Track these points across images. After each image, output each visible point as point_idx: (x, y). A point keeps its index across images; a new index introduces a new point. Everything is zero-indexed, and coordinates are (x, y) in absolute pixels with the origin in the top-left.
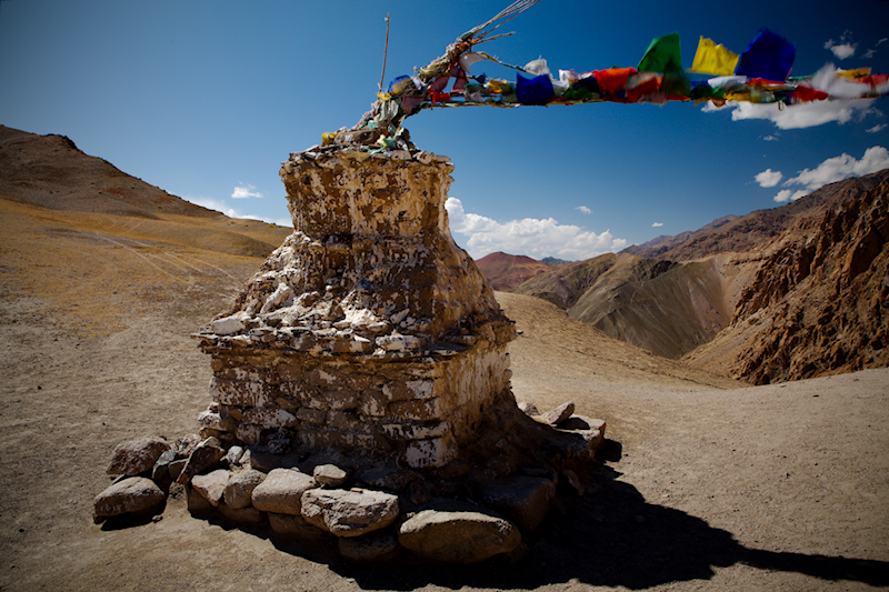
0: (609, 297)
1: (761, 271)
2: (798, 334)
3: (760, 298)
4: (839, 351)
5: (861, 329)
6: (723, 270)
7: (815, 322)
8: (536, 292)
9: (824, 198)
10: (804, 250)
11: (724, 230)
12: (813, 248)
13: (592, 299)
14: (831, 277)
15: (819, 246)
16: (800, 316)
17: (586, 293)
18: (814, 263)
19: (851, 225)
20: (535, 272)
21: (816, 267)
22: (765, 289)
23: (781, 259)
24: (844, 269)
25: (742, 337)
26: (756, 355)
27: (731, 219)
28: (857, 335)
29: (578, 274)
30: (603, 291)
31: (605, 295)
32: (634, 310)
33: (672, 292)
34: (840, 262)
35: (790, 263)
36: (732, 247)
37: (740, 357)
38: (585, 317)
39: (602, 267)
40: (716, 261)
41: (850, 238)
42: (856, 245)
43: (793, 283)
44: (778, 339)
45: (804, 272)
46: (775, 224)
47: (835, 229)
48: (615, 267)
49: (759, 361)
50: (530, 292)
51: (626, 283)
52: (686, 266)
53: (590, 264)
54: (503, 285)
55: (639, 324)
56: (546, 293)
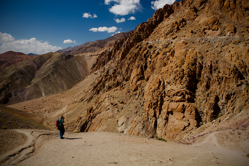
0: (51, 67)
1: (98, 58)
2: (107, 77)
3: (97, 67)
4: (117, 82)
5: (123, 75)
6: (87, 58)
7: (111, 74)
8: (25, 65)
9: (116, 37)
10: (109, 53)
11: (88, 46)
12: (112, 52)
13: (45, 67)
14: (116, 60)
15: (113, 51)
16: (108, 72)
17: (43, 65)
18: (112, 56)
19: (121, 46)
20: (25, 58)
21: (112, 58)
22: (99, 64)
23: (103, 55)
24: (120, 58)
25: (92, 79)
26: (96, 84)
27: (90, 42)
28: (122, 77)
29: (40, 59)
30: (49, 65)
31: (50, 66)
32: (60, 71)
33: (72, 65)
34: (118, 56)
35: (106, 56)
36: (90, 51)
37: (92, 85)
38: (43, 74)
39: (49, 57)
40: (85, 55)
41: (121, 49)
42: (122, 51)
43: (106, 62)
44: (102, 79)
45: (109, 59)
46: (102, 44)
47: (118, 46)
48: (53, 57)
49: (97, 86)
50: (23, 65)
51: (57, 62)
52: (76, 57)
53: (44, 56)
54: (13, 63)
55: (61, 75)
56: (29, 66)
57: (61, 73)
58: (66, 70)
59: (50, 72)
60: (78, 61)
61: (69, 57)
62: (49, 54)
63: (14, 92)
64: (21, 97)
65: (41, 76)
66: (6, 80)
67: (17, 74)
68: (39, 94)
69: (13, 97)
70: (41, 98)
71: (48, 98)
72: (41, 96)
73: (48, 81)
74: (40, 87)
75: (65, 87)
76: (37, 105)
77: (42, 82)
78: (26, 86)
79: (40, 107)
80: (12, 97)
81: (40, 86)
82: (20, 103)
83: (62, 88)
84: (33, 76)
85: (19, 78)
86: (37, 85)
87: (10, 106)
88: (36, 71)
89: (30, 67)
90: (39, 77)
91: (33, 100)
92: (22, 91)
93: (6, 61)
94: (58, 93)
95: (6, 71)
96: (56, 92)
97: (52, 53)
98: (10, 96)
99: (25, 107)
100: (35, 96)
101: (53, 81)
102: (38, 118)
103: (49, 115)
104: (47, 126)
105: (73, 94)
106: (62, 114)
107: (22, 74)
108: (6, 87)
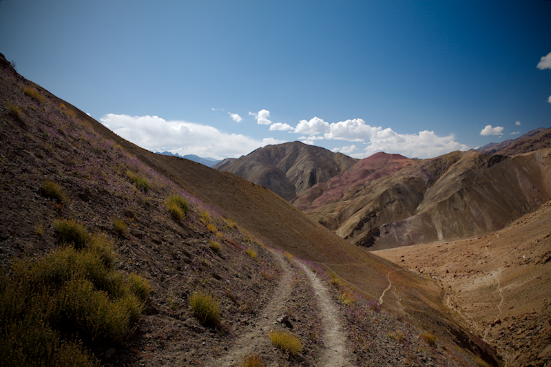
0: (457, 180)
6: (542, 161)
8: (406, 177)
11: (537, 137)
13: (445, 181)
17: (441, 178)
20: (405, 165)
29: (435, 165)
30: (453, 176)
31: (455, 179)
32: (476, 189)
33: (504, 176)
38: (440, 193)
39: (452, 160)
40: (537, 155)
48: (462, 159)
50: (402, 177)
51: (470, 170)
52: (514, 158)
53: (443, 158)
54: (384, 173)
55: (479, 198)
56: (413, 178)
57: (478, 193)
58: (490, 187)
59: (455, 191)
60: (520, 168)
61: (499, 159)
62: (453, 155)
63: (385, 226)
64: (397, 237)
65: (436, 198)
66: (371, 203)
67: (390, 193)
68: (431, 235)
70: (435, 244)
71: (451, 244)
72: (436, 238)
73: (450, 209)
74: (434, 220)
75: (489, 225)
76: (427, 257)
77: (439, 212)
78: (407, 217)
79: (433, 262)
80: (381, 235)
81: (434, 218)
82: (394, 249)
83: (482, 225)
84: (421, 198)
85: (394, 201)
86: (427, 217)
87: (375, 252)
88: (426, 189)
89: (415, 180)
90: (432, 199)
91: (420, 245)
92: (399, 225)
93: (373, 171)
94: (471, 235)
95: (372, 187)
96: (468, 234)
97: (459, 152)
98: (378, 234)
99: (402, 258)
100: (422, 237)
101: (462, 209)
102: (431, 287)
103: (456, 282)
104: (455, 309)
105: (515, 241)
106: (492, 288)
107: (399, 192)
108: (371, 216)
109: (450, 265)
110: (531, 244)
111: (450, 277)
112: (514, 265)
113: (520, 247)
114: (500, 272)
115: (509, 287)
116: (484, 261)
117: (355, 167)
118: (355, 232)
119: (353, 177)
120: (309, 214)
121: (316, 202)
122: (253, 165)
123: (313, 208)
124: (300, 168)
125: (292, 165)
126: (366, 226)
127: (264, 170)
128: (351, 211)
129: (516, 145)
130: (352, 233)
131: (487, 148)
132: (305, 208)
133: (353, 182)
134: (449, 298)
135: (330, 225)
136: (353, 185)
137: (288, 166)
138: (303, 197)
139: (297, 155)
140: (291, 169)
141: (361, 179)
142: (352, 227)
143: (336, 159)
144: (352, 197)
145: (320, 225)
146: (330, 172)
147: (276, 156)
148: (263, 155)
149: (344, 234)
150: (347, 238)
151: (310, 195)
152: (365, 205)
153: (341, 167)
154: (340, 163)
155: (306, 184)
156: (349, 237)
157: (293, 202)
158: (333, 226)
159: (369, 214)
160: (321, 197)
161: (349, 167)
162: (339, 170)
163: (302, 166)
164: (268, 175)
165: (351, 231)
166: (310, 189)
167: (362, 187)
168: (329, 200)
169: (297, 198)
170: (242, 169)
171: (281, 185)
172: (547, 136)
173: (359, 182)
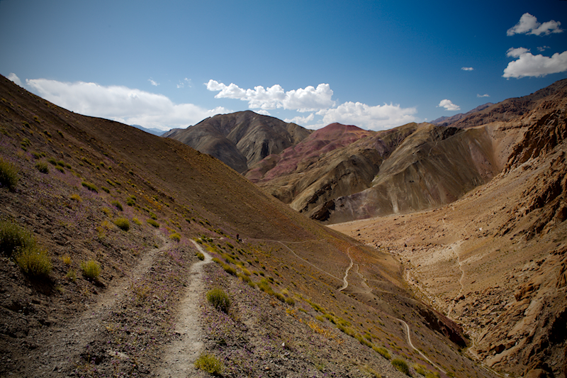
0: (413, 152)
1: (528, 132)
3: (530, 151)
8: (362, 148)
11: (486, 111)
13: (401, 153)
17: (397, 149)
20: (360, 136)
22: (535, 144)
29: (391, 136)
30: (409, 147)
31: (410, 151)
32: (431, 161)
33: (458, 149)
35: (556, 124)
38: (396, 166)
39: (408, 132)
40: (489, 128)
46: (522, 107)
48: (417, 131)
50: (357, 149)
51: (425, 142)
52: (467, 131)
53: (399, 130)
54: (339, 144)
55: (434, 171)
56: (368, 150)
57: (433, 165)
58: (444, 160)
59: (410, 164)
60: (473, 141)
61: (452, 131)
62: (408, 127)
63: (340, 199)
64: (352, 210)
65: (391, 170)
66: (326, 175)
67: (346, 164)
68: (386, 207)
69: (338, 208)
70: (390, 217)
71: (407, 217)
72: (392, 211)
73: (405, 182)
74: (389, 193)
75: (443, 197)
76: (384, 231)
77: (395, 184)
78: (362, 189)
79: (390, 236)
80: (336, 208)
81: (389, 191)
82: (350, 222)
83: (437, 198)
84: (376, 170)
85: (349, 173)
86: (382, 189)
87: (330, 226)
88: (382, 161)
89: (371, 151)
90: (388, 172)
91: (375, 218)
92: (354, 198)
93: (327, 142)
94: (426, 207)
95: (327, 159)
96: (422, 207)
97: (414, 124)
98: (333, 207)
99: (358, 233)
100: (378, 210)
101: (417, 181)
102: (390, 262)
103: (415, 256)
104: (416, 285)
105: (472, 213)
106: (451, 261)
107: (355, 164)
108: (326, 188)
109: (407, 239)
110: (487, 216)
111: (408, 251)
112: (473, 238)
113: (477, 220)
114: (459, 245)
115: (469, 260)
116: (441, 234)
117: (309, 138)
118: (309, 205)
119: (307, 148)
120: (262, 187)
121: (269, 174)
122: (201, 136)
123: (265, 180)
124: (252, 138)
125: (243, 136)
126: (321, 198)
127: (214, 140)
128: (305, 184)
129: (467, 119)
130: (307, 207)
131: (439, 121)
132: (257, 181)
133: (307, 153)
134: (408, 273)
135: (284, 198)
136: (307, 156)
137: (239, 137)
138: (254, 170)
139: (248, 125)
140: (242, 140)
141: (315, 150)
142: (306, 200)
143: (289, 130)
144: (306, 169)
145: (274, 199)
146: (283, 143)
147: (226, 125)
148: (213, 125)
149: (298, 208)
150: (301, 211)
151: (262, 167)
152: (319, 178)
153: (294, 138)
154: (294, 134)
155: (258, 156)
156: (303, 211)
157: (244, 174)
158: (287, 199)
159: (324, 187)
160: (274, 169)
161: (303, 138)
162: (293, 141)
163: (254, 137)
164: (217, 146)
165: (305, 204)
166: (262, 161)
167: (316, 159)
168: (282, 172)
169: (249, 170)
170: (190, 140)
171: (232, 157)
172: (495, 111)
173: (313, 153)
